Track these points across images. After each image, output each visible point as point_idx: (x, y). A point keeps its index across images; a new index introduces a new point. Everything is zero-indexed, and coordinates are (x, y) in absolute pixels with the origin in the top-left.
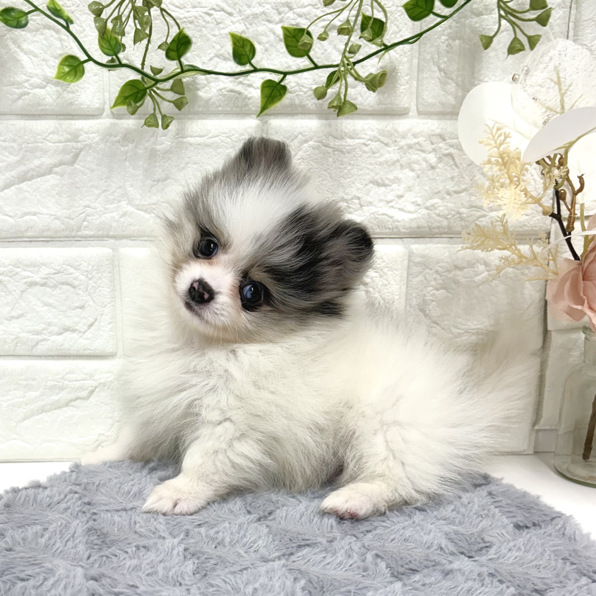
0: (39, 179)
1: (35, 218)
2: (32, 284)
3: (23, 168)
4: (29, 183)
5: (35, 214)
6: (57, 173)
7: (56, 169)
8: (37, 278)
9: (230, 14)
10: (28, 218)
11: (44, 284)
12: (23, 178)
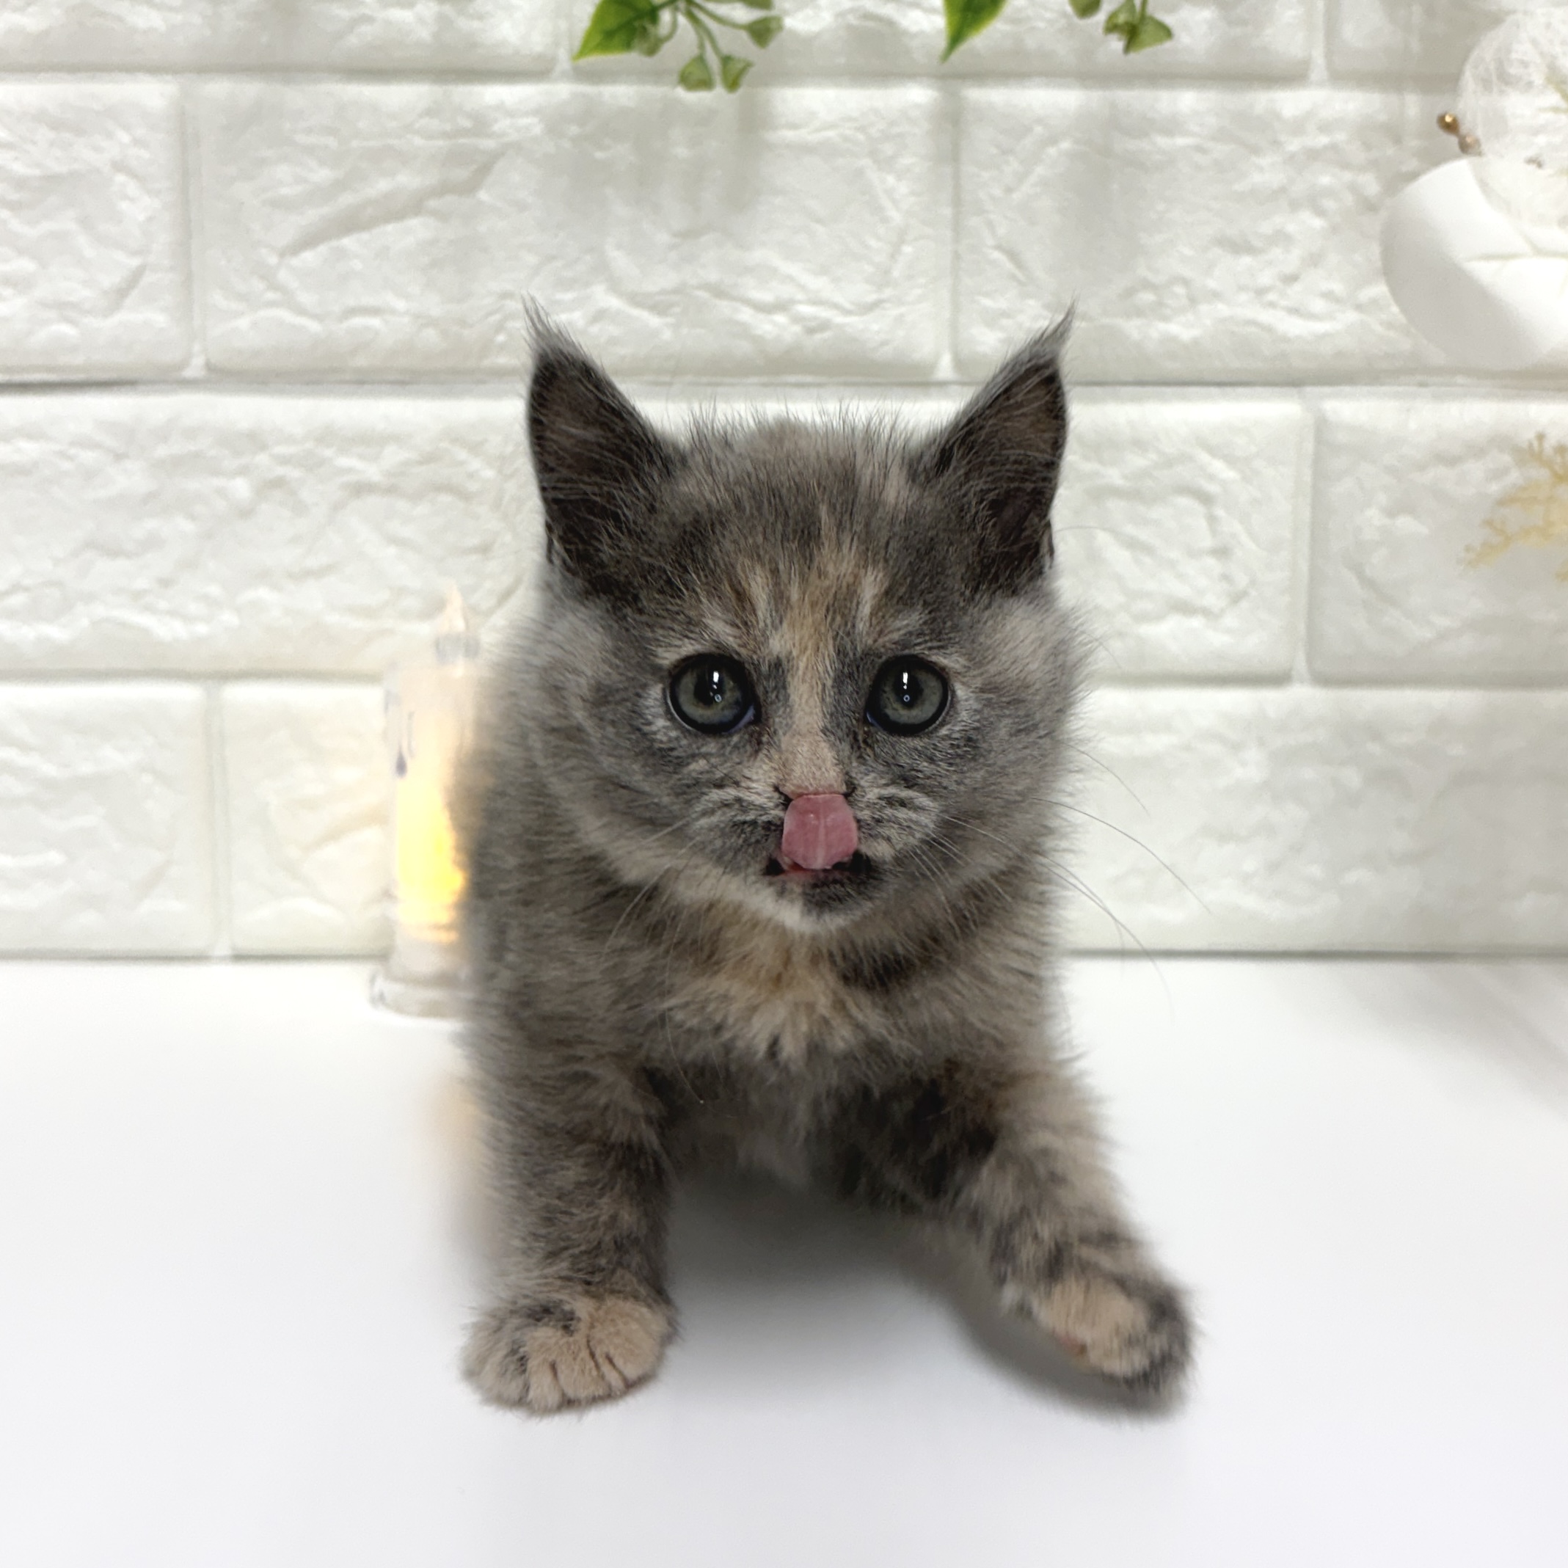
0: (390, 228)
1: (375, 322)
2: (361, 489)
3: (347, 199)
4: (365, 236)
5: (375, 311)
6: (435, 213)
7: (433, 203)
8: (372, 472)
10: (358, 321)
11: (391, 490)
12: (350, 223)
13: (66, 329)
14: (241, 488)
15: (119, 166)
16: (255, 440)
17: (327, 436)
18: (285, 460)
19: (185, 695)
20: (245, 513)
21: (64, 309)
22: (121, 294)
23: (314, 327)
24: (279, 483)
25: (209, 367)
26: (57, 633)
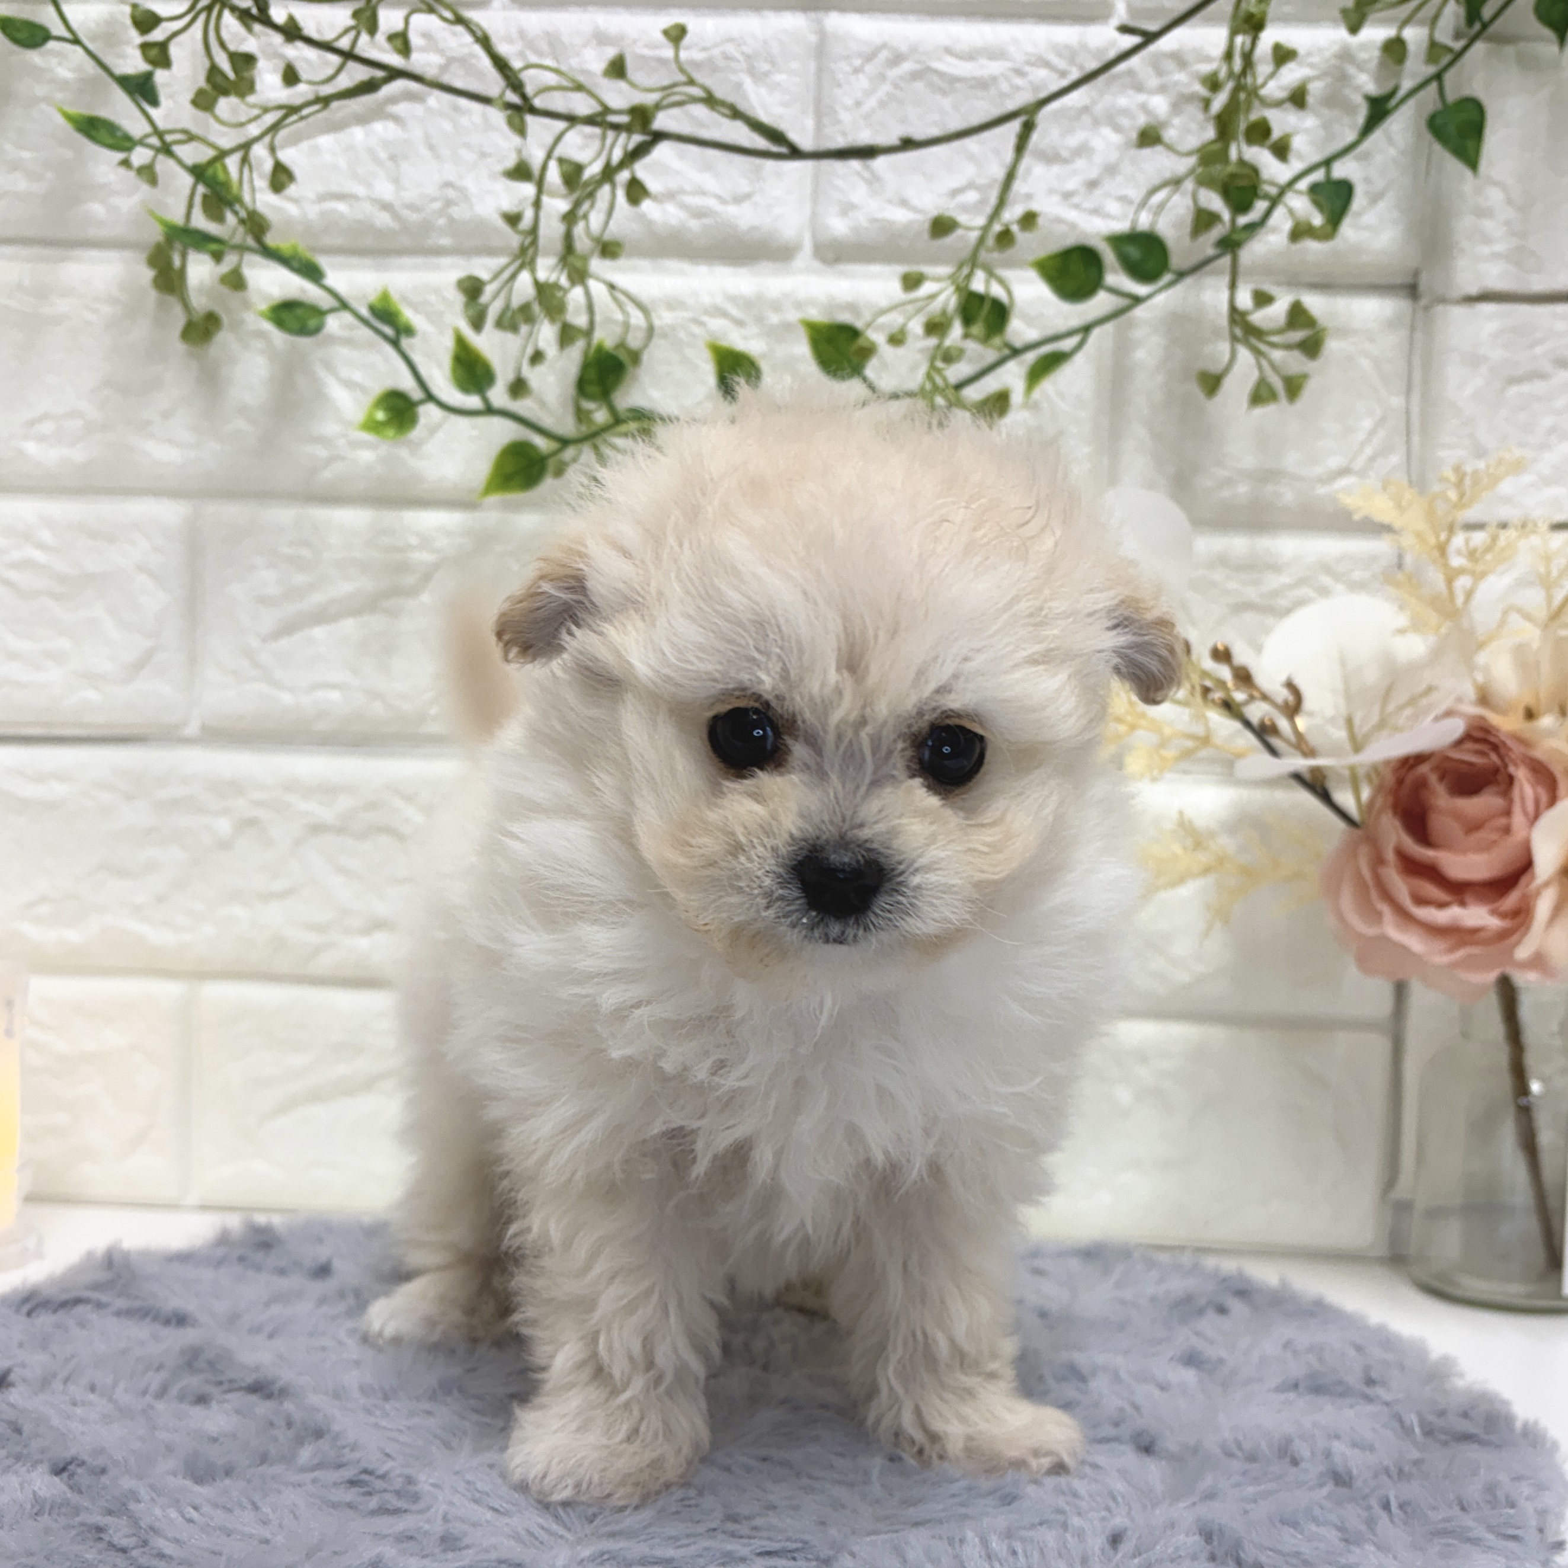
0: (349, 622)
1: (334, 695)
2: (317, 829)
3: (317, 598)
4: (330, 627)
5: (334, 686)
6: (384, 611)
7: (384, 603)
8: (326, 814)
9: (739, 323)
10: (321, 694)
11: (341, 830)
12: (321, 616)
13: (92, 695)
14: (224, 826)
15: (141, 568)
16: (235, 787)
17: (292, 785)
18: (259, 804)
19: (170, 990)
20: (225, 845)
21: (92, 678)
22: (138, 667)
23: (287, 698)
24: (251, 822)
25: (204, 728)
26: (73, 936)
